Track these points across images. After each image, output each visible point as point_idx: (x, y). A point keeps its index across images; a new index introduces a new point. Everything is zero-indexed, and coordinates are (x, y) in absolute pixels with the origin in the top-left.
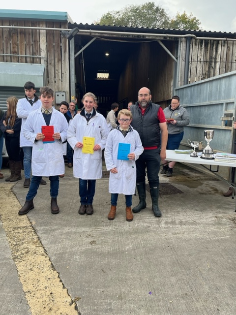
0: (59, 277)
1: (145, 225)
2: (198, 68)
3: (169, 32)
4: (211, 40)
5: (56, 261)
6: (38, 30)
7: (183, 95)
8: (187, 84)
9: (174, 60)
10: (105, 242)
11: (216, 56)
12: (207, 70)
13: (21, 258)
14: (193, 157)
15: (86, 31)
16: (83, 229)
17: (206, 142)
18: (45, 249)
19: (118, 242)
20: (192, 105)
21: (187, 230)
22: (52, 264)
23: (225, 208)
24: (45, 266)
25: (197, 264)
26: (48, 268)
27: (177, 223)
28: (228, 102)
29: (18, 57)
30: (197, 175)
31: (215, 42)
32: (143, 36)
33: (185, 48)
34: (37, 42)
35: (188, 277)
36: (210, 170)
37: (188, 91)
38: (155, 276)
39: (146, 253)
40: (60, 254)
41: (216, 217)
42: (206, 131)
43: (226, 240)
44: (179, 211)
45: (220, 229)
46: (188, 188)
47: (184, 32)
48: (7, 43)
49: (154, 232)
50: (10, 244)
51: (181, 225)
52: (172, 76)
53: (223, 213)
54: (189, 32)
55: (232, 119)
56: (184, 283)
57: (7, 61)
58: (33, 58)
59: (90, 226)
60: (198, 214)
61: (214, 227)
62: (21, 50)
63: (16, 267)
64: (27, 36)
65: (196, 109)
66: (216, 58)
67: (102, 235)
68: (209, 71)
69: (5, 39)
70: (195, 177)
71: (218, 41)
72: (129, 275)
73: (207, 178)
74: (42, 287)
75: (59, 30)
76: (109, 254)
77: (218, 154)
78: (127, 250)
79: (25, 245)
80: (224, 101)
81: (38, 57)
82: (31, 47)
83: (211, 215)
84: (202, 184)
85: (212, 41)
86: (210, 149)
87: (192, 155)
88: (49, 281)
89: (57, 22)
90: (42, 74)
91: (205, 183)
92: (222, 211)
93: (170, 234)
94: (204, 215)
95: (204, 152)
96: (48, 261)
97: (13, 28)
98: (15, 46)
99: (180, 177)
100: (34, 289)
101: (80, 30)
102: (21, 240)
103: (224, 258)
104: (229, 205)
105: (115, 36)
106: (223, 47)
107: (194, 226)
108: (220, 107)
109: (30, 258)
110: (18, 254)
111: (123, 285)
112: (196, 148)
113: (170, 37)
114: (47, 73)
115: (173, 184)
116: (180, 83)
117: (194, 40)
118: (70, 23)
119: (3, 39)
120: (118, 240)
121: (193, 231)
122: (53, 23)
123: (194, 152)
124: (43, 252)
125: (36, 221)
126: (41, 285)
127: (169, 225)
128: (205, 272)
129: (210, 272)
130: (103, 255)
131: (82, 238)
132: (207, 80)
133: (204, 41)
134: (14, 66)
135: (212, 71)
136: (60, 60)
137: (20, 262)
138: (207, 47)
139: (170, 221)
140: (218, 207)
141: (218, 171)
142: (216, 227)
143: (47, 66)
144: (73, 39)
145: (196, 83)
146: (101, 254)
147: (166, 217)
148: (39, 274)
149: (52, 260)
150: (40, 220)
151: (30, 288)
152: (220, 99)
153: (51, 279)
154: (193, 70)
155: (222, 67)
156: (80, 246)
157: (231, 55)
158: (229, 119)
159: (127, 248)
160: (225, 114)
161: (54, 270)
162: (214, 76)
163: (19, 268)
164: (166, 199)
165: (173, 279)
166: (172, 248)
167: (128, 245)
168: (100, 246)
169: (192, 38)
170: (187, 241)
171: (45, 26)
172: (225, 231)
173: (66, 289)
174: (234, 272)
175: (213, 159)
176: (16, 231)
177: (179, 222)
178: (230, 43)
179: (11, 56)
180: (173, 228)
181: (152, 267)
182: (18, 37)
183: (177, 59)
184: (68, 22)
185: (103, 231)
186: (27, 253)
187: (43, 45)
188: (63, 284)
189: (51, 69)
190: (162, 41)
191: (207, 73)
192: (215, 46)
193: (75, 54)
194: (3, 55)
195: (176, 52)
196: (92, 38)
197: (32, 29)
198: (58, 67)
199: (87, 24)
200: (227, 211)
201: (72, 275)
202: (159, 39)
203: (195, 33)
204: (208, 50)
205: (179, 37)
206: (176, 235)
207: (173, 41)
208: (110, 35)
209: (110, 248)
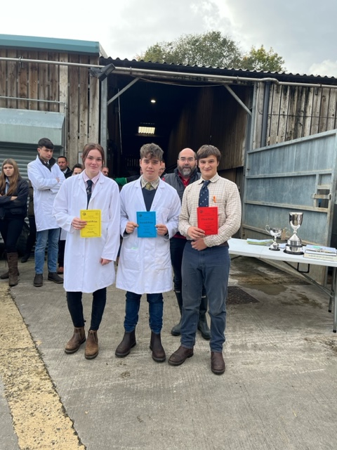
0: (73, 427)
1: (203, 348)
2: (280, 125)
3: (240, 74)
4: (299, 86)
5: (70, 403)
6: (57, 66)
7: (259, 161)
8: (265, 145)
9: (247, 113)
10: (143, 374)
11: (305, 109)
12: (293, 127)
13: (18, 396)
14: (273, 250)
15: (125, 68)
16: (112, 354)
17: (292, 230)
18: (53, 384)
19: (162, 375)
20: (271, 176)
21: (263, 359)
22: (63, 407)
23: (318, 326)
24: (53, 409)
25: (278, 411)
26: (57, 414)
27: (250, 347)
28: (323, 173)
29: (28, 101)
30: (278, 275)
31: (305, 89)
32: (205, 78)
33: (263, 96)
34: (54, 82)
35: (264, 430)
36: (298, 270)
37: (267, 156)
38: (216, 429)
39: (204, 392)
40: (75, 391)
41: (306, 339)
42: (292, 214)
43: (320, 374)
44: (252, 330)
45: (312, 357)
46: (266, 295)
47: (261, 75)
48: (12, 82)
50: (3, 374)
51: (255, 350)
52: (244, 134)
53: (315, 333)
54: (269, 75)
55: (329, 198)
56: (259, 440)
57: (11, 107)
58: (49, 103)
60: (279, 335)
61: (303, 355)
62: (33, 92)
63: (11, 409)
64: (42, 72)
65: (277, 181)
66: (305, 112)
67: (139, 363)
68: (296, 129)
69: (9, 76)
70: (276, 279)
71: (309, 87)
72: (178, 426)
73: (292, 280)
74: (48, 442)
75: (86, 67)
76: (149, 393)
77: (308, 247)
78: (176, 387)
79: (25, 377)
80: (317, 172)
81: (55, 103)
82: (47, 89)
83: (298, 335)
84: (285, 289)
85: (300, 88)
86: (297, 239)
87: (272, 247)
88: (58, 433)
89: (85, 55)
90: (60, 126)
91: (290, 287)
92: (314, 330)
93: (239, 363)
94: (288, 336)
95: (289, 243)
96: (58, 402)
97: (22, 62)
98: (23, 86)
99: (254, 278)
100: (36, 444)
101: (116, 68)
102: (18, 369)
103: (317, 402)
104: (325, 321)
105: (165, 77)
106: (315, 96)
107: (274, 353)
108: (311, 180)
109: (30, 396)
110: (13, 390)
111: (169, 441)
112: (277, 238)
113: (242, 81)
114: (67, 125)
115: (243, 289)
116: (254, 144)
117: (275, 86)
118: (102, 57)
119: (7, 76)
120: (162, 371)
121: (273, 360)
122: (79, 56)
123: (275, 243)
124: (50, 389)
125: (43, 340)
126: (46, 438)
127: (238, 350)
128: (289, 423)
129: (297, 424)
130: (139, 394)
131: (110, 368)
132: (293, 141)
133: (289, 88)
134: (22, 114)
135: (300, 129)
136: (87, 107)
137: (16, 402)
138: (294, 95)
139: (239, 344)
140: (309, 325)
141: (308, 272)
142: (306, 354)
143: (68, 116)
144: (106, 79)
145: (277, 145)
146: (136, 392)
147: (233, 337)
148: (44, 421)
149: (63, 400)
150: (49, 339)
151: (29, 443)
152: (311, 168)
153: (61, 431)
154: (274, 127)
155: (315, 124)
156: (105, 380)
157: (326, 108)
158: (324, 197)
159: (176, 383)
160: (319, 190)
161: (66, 417)
162: (303, 136)
163: (15, 412)
164: (233, 311)
165: (243, 434)
166: (242, 386)
167: (177, 379)
168: (135, 381)
169: (272, 82)
170: (264, 375)
171: (67, 60)
172: (319, 361)
173: (82, 447)
174: (332, 424)
175: (302, 253)
176: (13, 355)
177: (252, 345)
178: (326, 91)
179: (17, 100)
180: (242, 354)
181: (212, 415)
182: (28, 73)
183: (251, 110)
184: (100, 55)
185: (140, 357)
186: (27, 388)
187: (64, 87)
188: (79, 439)
189: (73, 120)
190: (231, 86)
191: (293, 132)
192: (304, 95)
193: (108, 99)
194: (6, 99)
195: (249, 101)
196: (133, 78)
197: (49, 64)
198: (84, 117)
199: (126, 59)
200: (321, 331)
201: (93, 425)
202: (226, 83)
203: (276, 76)
204: (294, 101)
205: (254, 81)
206: (247, 366)
207: (245, 86)
208: (159, 76)
209: (151, 384)
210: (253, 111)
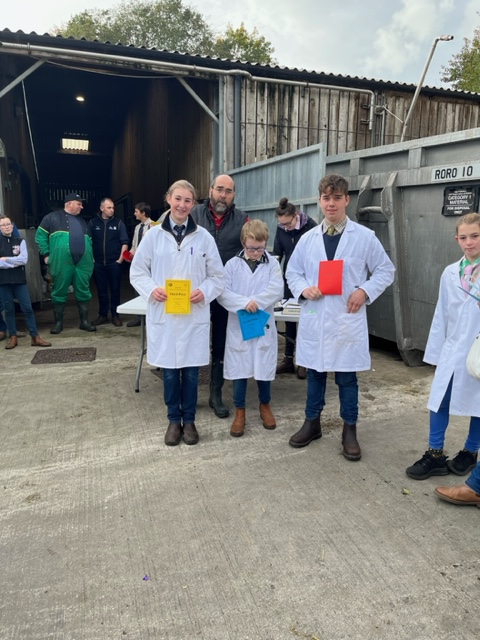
1: (151, 447)
2: (258, 138)
3: (199, 61)
4: (279, 84)
8: (240, 166)
9: (213, 120)
10: (61, 494)
11: (290, 116)
12: (276, 141)
15: (19, 45)
16: (14, 473)
19: (90, 489)
21: (232, 449)
25: (243, 508)
27: (215, 437)
28: (307, 203)
31: (287, 88)
32: (147, 65)
33: (232, 96)
35: (223, 535)
38: (161, 544)
39: (147, 502)
41: (288, 418)
43: (300, 457)
47: (228, 65)
49: (168, 459)
51: (222, 440)
52: (211, 150)
54: (238, 65)
56: (215, 548)
59: (31, 464)
61: (282, 437)
66: (290, 120)
67: (56, 480)
68: (279, 144)
71: (293, 86)
72: (106, 550)
76: (67, 516)
78: (108, 502)
80: (301, 201)
85: (282, 87)
93: (199, 459)
101: (4, 43)
103: (292, 490)
105: (85, 60)
106: (302, 99)
107: (245, 440)
113: (201, 72)
116: (225, 164)
117: (248, 82)
121: (244, 448)
128: (255, 521)
129: (265, 520)
130: (53, 520)
131: (9, 492)
132: (277, 158)
133: (266, 85)
135: (284, 144)
138: (274, 97)
139: (202, 434)
145: (253, 166)
146: (48, 519)
152: (294, 197)
154: (250, 141)
155: (303, 137)
157: (316, 116)
159: (108, 497)
162: (289, 151)
165: (195, 544)
166: (200, 486)
167: (111, 491)
168: (48, 504)
169: (243, 77)
170: (231, 468)
175: (281, 309)
177: (219, 434)
178: (314, 92)
180: (204, 447)
181: (155, 527)
183: (218, 116)
185: (58, 471)
190: (186, 79)
191: (276, 147)
192: (287, 97)
195: (215, 104)
196: (37, 61)
199: (20, 31)
202: (180, 75)
203: (248, 67)
204: (274, 104)
205: (219, 74)
206: (209, 461)
207: (207, 81)
208: (75, 59)
209: (71, 504)
210: (220, 117)
